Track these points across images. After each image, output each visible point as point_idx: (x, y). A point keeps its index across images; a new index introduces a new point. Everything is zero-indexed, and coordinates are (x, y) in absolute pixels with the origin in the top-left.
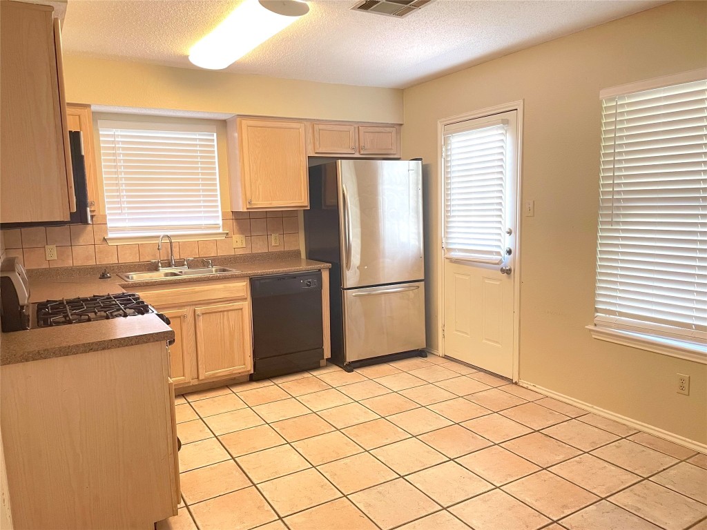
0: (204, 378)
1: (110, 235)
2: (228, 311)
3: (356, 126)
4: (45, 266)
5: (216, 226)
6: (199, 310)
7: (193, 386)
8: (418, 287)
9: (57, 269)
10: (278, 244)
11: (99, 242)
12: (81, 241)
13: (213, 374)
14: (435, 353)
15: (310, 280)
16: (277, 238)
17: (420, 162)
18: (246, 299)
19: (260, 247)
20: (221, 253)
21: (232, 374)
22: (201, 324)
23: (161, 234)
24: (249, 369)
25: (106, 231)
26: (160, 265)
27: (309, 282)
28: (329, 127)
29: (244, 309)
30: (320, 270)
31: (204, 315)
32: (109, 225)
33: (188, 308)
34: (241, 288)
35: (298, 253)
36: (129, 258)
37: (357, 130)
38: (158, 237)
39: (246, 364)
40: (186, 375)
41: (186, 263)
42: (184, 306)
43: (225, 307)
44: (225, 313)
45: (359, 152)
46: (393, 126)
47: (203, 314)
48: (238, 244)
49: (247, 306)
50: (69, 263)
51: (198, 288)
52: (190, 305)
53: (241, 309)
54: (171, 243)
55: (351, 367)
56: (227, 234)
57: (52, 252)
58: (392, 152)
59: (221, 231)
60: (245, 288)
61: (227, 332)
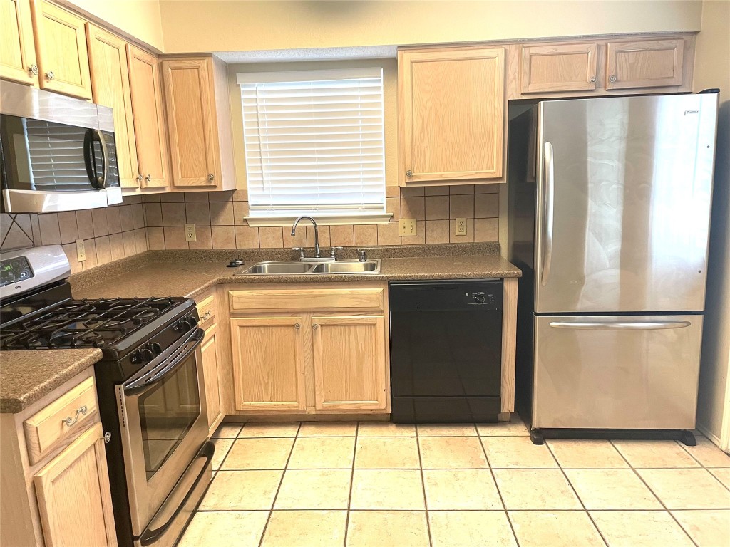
0: (321, 408)
1: (252, 215)
2: (356, 325)
3: (602, 43)
4: (185, 247)
5: (377, 206)
6: (317, 319)
7: (309, 415)
8: (689, 324)
9: (196, 252)
10: (464, 233)
11: (239, 223)
12: (221, 220)
13: (335, 406)
14: (715, 441)
15: (482, 293)
16: (464, 224)
17: (715, 95)
18: (382, 311)
19: (437, 237)
20: (382, 242)
21: (360, 409)
22: (319, 338)
23: (299, 214)
24: (383, 406)
25: (248, 210)
26: (302, 254)
27: (480, 296)
28: (550, 49)
29: (377, 326)
30: (502, 279)
31: (324, 328)
32: (251, 201)
33: (305, 315)
34: (376, 295)
35: (496, 247)
36: (272, 243)
37: (603, 50)
38: (295, 219)
39: (379, 399)
40: (299, 400)
41: (333, 253)
42: (299, 313)
43: (351, 319)
44: (352, 328)
45: (605, 87)
46: (678, 35)
47: (321, 326)
48: (405, 231)
49: (382, 322)
50: (209, 246)
51: (317, 291)
52: (307, 313)
53: (374, 325)
54: (315, 226)
55: (540, 436)
56: (392, 217)
57: (191, 233)
58: (673, 84)
59: (383, 212)
60: (381, 297)
61: (354, 353)
